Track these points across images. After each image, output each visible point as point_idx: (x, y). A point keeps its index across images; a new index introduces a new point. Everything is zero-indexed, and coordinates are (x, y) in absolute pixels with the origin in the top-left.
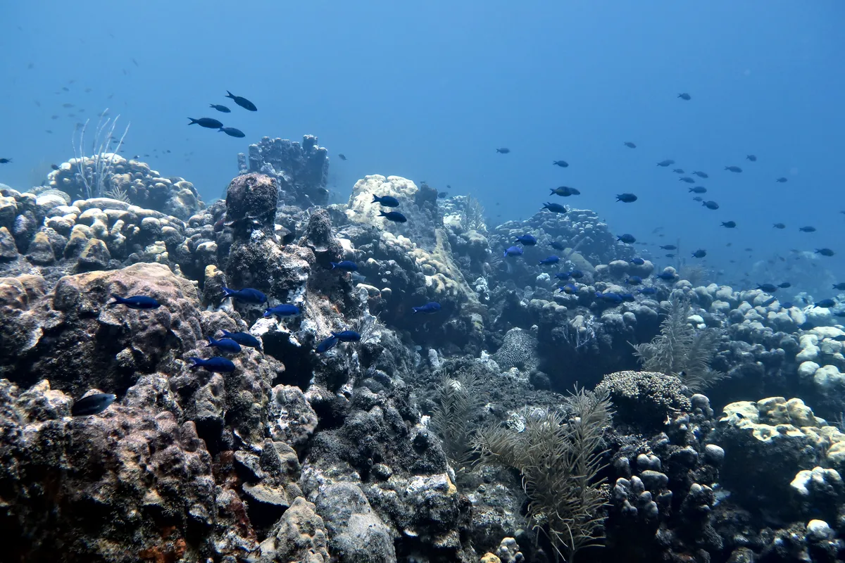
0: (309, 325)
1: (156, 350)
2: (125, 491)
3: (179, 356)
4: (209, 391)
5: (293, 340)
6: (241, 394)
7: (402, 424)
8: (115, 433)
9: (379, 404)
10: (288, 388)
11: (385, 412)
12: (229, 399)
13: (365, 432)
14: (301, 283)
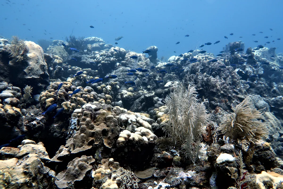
0: (247, 69)
1: (219, 72)
2: (218, 90)
3: (223, 73)
4: (229, 79)
5: (243, 72)
6: (234, 80)
7: (269, 88)
8: (216, 82)
9: (264, 84)
10: (243, 80)
11: (265, 85)
12: (232, 80)
13: (261, 88)
14: (245, 61)
